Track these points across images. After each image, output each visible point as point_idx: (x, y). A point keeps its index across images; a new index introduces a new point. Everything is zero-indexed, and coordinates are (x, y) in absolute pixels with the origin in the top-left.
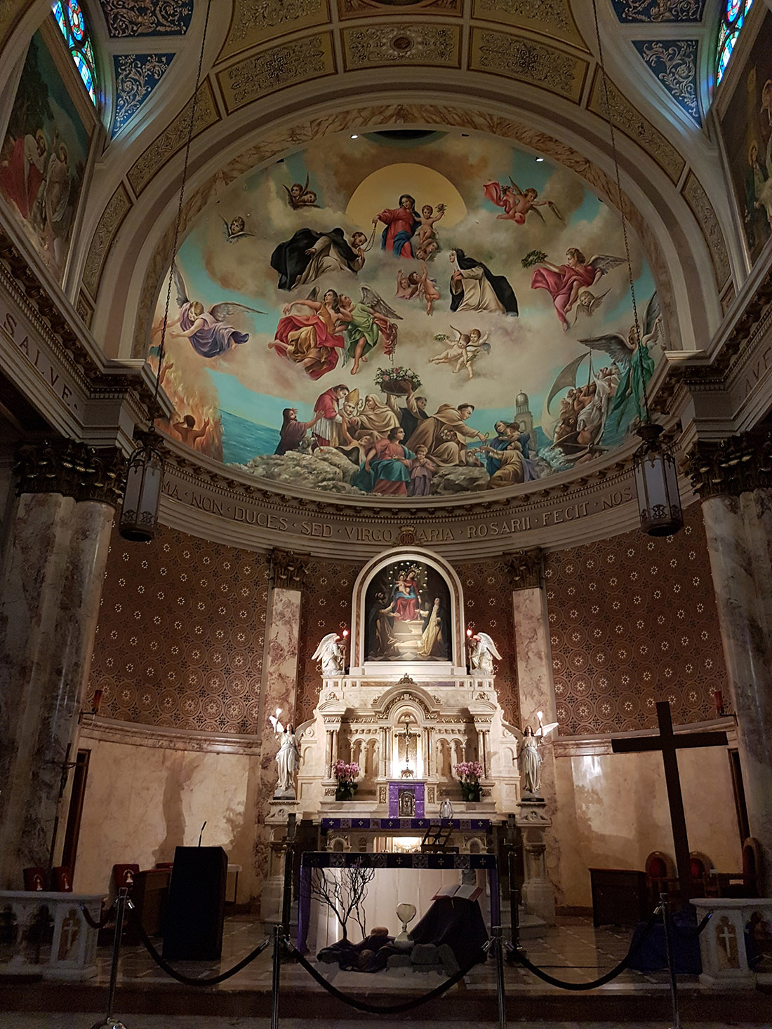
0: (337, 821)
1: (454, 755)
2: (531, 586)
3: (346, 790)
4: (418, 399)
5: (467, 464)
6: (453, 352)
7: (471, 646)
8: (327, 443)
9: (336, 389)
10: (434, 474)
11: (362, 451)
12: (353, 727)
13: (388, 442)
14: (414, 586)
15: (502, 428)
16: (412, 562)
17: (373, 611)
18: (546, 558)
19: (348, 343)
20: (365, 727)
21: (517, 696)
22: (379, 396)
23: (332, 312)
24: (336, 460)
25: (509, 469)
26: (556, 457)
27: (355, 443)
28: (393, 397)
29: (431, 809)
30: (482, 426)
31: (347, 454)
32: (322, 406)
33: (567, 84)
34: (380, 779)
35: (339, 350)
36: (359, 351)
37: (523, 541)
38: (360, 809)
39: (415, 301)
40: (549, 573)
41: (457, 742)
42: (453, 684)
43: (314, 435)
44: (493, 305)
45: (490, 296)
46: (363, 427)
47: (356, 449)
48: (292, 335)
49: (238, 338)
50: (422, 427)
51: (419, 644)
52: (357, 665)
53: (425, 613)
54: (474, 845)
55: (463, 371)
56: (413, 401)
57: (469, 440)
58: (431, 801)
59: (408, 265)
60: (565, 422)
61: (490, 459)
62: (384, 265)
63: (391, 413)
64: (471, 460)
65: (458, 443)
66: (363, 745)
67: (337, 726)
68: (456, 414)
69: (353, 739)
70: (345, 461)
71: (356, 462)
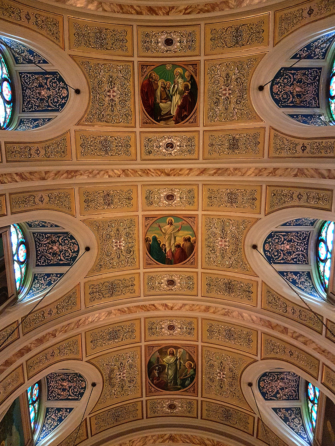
33: (246, 426)
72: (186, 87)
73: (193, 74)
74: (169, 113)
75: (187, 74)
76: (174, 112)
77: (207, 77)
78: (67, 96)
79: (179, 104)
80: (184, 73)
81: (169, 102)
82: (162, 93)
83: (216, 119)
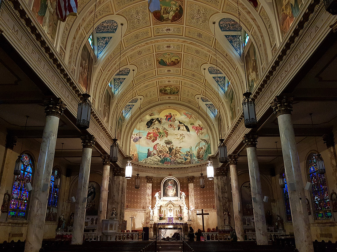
0: (160, 223)
1: (178, 213)
2: (191, 183)
3: (161, 218)
4: (172, 145)
5: (181, 159)
6: (178, 137)
7: (181, 194)
8: (155, 155)
9: (157, 144)
10: (175, 160)
11: (162, 156)
12: (162, 208)
13: (166, 154)
14: (171, 183)
15: (187, 152)
16: (171, 179)
17: (164, 188)
18: (194, 178)
19: (159, 136)
20: (164, 208)
21: (189, 202)
22: (165, 145)
23: (156, 131)
24: (157, 158)
25: (188, 160)
26: (196, 159)
27: (160, 154)
28: (167, 145)
29: (174, 222)
30: (184, 151)
31: (159, 156)
32: (154, 148)
34: (166, 217)
35: (157, 137)
36: (161, 137)
37: (191, 175)
38: (163, 221)
39: (171, 128)
40: (195, 181)
41: (179, 211)
42: (178, 201)
43: (153, 153)
44: (185, 130)
45: (185, 128)
46: (162, 151)
47: (161, 155)
48: (149, 135)
49: (140, 138)
50: (173, 151)
51: (172, 194)
52: (162, 198)
53: (173, 188)
54: (181, 227)
55: (180, 141)
56: (171, 146)
57: (181, 154)
58: (174, 220)
59: (170, 123)
60: (198, 153)
61: (185, 158)
62: (166, 123)
63: (167, 148)
64: (182, 158)
65: (179, 154)
66: (163, 211)
67: (159, 208)
68: (179, 149)
69: (162, 210)
70: (159, 158)
71: (161, 158)
72: (177, 9)
73: (181, 5)
74: (168, 18)
75: (177, 4)
76: (170, 18)
77: (188, 8)
78: (117, 26)
79: (173, 15)
80: (176, 4)
81: (168, 15)
82: (164, 11)
83: (192, 24)
